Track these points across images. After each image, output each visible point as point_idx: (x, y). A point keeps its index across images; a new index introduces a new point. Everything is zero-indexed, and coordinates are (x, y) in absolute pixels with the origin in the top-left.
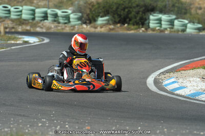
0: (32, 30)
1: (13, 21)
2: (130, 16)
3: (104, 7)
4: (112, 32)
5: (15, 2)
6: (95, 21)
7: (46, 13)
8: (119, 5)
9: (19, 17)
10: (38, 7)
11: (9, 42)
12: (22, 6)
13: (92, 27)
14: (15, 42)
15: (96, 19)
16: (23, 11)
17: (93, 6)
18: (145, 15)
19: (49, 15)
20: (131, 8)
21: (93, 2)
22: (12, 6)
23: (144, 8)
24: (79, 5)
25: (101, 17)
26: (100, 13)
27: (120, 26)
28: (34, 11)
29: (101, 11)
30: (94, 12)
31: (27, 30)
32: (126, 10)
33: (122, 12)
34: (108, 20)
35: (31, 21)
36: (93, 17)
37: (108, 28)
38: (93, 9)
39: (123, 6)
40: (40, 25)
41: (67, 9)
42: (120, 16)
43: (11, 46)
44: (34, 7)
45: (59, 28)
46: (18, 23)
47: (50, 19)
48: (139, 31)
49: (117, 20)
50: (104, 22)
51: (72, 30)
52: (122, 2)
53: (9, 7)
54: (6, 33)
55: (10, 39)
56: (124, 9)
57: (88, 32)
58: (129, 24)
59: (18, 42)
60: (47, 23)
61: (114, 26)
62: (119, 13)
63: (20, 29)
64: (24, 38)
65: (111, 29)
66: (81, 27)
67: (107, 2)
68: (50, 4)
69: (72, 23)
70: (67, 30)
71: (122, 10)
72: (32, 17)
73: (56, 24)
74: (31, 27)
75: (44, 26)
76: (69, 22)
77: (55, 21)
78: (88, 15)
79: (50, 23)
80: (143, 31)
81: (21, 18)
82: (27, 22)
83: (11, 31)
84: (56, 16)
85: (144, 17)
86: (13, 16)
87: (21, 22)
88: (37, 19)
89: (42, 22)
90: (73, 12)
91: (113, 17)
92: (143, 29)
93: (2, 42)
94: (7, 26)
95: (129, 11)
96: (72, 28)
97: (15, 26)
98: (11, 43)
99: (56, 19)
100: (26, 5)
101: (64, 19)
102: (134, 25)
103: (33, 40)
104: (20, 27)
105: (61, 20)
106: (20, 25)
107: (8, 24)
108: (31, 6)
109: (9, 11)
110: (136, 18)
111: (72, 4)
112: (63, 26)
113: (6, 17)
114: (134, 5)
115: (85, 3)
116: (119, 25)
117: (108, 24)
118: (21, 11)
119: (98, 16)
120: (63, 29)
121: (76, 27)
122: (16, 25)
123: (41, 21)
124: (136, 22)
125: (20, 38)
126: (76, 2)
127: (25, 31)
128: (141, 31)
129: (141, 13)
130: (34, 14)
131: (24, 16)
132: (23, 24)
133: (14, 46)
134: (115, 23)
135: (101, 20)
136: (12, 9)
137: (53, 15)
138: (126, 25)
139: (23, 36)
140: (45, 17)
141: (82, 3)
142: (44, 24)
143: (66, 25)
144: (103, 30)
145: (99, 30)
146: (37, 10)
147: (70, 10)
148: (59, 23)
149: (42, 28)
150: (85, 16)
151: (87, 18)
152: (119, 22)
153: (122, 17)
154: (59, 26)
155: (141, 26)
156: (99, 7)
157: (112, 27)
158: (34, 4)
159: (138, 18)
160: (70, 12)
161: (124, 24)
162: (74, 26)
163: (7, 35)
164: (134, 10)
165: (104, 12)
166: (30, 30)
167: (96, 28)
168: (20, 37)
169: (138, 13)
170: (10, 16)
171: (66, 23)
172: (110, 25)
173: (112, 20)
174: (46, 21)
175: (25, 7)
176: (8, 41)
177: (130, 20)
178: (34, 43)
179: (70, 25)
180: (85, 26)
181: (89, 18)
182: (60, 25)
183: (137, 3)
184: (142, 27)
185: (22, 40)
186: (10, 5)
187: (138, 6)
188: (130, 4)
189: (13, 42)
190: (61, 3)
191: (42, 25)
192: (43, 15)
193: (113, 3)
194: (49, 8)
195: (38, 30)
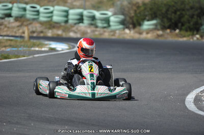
0: (64, 35)
1: (42, 23)
2: (182, 20)
3: (151, 9)
4: (161, 39)
5: (46, 2)
6: (140, 25)
7: (81, 15)
8: (170, 6)
9: (49, 19)
10: (73, 8)
11: (33, 49)
12: (53, 6)
13: (136, 32)
14: (40, 49)
15: (141, 23)
16: (55, 12)
17: (138, 7)
18: (200, 19)
19: (85, 18)
20: (183, 10)
21: (138, 3)
22: (41, 6)
23: (199, 11)
24: (122, 5)
25: (148, 20)
26: (146, 16)
27: (171, 32)
28: (67, 12)
29: (147, 13)
30: (139, 15)
31: (58, 35)
32: (178, 13)
33: (173, 15)
34: (156, 25)
35: (63, 24)
36: (137, 20)
37: (155, 34)
38: (138, 12)
39: (174, 8)
40: (74, 29)
41: (107, 10)
42: (170, 20)
43: (34, 54)
44: (68, 7)
45: (97, 33)
46: (48, 26)
47: (86, 22)
48: (193, 38)
49: (167, 24)
50: (152, 27)
51: (113, 35)
52: (173, 3)
53: (38, 7)
54: (31, 38)
55: (34, 45)
56: (175, 12)
57: (131, 38)
58: (181, 30)
59: (43, 49)
60: (83, 26)
61: (163, 31)
62: (169, 16)
63: (50, 34)
64: (50, 44)
65: (159, 36)
66: (123, 32)
67: (155, 3)
68: (88, 4)
69: (113, 28)
70: (106, 35)
71: (172, 12)
72: (65, 19)
73: (93, 28)
74: (64, 31)
75: (79, 31)
76: (109, 26)
77: (92, 24)
78: (131, 18)
79: (85, 27)
80: (198, 39)
81: (51, 20)
82: (58, 25)
83: (39, 36)
84: (93, 18)
85: (200, 21)
86: (42, 18)
87: (51, 25)
88: (70, 22)
89: (77, 26)
90: (115, 14)
91: (162, 21)
92: (198, 36)
93: (25, 49)
94: (34, 29)
95: (181, 14)
96: (112, 33)
97: (44, 31)
98: (35, 50)
99: (93, 22)
100: (58, 4)
101: (104, 22)
102: (186, 31)
103: (61, 47)
104: (50, 31)
105: (100, 24)
106: (50, 28)
107: (36, 27)
108: (64, 6)
109: (38, 11)
110: (189, 23)
111: (113, 5)
112: (102, 30)
113: (34, 19)
114: (188, 7)
115: (129, 3)
116: (168, 31)
117: (156, 29)
118: (52, 12)
119: (144, 20)
120: (101, 34)
121: (117, 32)
122: (46, 28)
123: (75, 24)
124: (189, 27)
125: (47, 45)
126: (119, 3)
127: (55, 36)
128: (195, 39)
129: (195, 17)
130: (67, 16)
131: (56, 18)
132: (54, 27)
133: (38, 54)
134: (164, 28)
135: (147, 25)
136: (42, 10)
137: (89, 17)
138: (177, 31)
139: (51, 43)
140: (81, 20)
141: (125, 3)
142: (79, 28)
143: (105, 29)
144: (150, 36)
145: (144, 36)
146: (71, 12)
147: (111, 11)
148: (97, 27)
149: (75, 32)
150: (128, 19)
151: (131, 21)
152: (169, 27)
153: (173, 21)
154: (96, 31)
155: (195, 33)
156: (145, 9)
157: (160, 32)
158: (68, 4)
159: (192, 23)
160: (110, 13)
161: (175, 30)
162: (114, 31)
163: (32, 41)
164: (188, 13)
165: (151, 15)
166: (62, 35)
167: (140, 33)
168: (47, 42)
169: (192, 16)
170: (38, 18)
171: (105, 27)
172: (158, 30)
173: (161, 25)
174: (81, 24)
175: (57, 8)
176: (31, 47)
177: (183, 25)
178: (62, 50)
179: (109, 29)
180: (127, 31)
181: (133, 21)
182: (98, 29)
183: (191, 4)
184: (197, 34)
185: (48, 46)
186: (39, 4)
187: (192, 8)
188: (183, 6)
189: (37, 49)
190: (101, 3)
191: (77, 29)
192: (78, 17)
193: (162, 4)
194: (85, 9)
195: (72, 35)
